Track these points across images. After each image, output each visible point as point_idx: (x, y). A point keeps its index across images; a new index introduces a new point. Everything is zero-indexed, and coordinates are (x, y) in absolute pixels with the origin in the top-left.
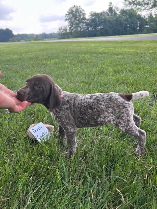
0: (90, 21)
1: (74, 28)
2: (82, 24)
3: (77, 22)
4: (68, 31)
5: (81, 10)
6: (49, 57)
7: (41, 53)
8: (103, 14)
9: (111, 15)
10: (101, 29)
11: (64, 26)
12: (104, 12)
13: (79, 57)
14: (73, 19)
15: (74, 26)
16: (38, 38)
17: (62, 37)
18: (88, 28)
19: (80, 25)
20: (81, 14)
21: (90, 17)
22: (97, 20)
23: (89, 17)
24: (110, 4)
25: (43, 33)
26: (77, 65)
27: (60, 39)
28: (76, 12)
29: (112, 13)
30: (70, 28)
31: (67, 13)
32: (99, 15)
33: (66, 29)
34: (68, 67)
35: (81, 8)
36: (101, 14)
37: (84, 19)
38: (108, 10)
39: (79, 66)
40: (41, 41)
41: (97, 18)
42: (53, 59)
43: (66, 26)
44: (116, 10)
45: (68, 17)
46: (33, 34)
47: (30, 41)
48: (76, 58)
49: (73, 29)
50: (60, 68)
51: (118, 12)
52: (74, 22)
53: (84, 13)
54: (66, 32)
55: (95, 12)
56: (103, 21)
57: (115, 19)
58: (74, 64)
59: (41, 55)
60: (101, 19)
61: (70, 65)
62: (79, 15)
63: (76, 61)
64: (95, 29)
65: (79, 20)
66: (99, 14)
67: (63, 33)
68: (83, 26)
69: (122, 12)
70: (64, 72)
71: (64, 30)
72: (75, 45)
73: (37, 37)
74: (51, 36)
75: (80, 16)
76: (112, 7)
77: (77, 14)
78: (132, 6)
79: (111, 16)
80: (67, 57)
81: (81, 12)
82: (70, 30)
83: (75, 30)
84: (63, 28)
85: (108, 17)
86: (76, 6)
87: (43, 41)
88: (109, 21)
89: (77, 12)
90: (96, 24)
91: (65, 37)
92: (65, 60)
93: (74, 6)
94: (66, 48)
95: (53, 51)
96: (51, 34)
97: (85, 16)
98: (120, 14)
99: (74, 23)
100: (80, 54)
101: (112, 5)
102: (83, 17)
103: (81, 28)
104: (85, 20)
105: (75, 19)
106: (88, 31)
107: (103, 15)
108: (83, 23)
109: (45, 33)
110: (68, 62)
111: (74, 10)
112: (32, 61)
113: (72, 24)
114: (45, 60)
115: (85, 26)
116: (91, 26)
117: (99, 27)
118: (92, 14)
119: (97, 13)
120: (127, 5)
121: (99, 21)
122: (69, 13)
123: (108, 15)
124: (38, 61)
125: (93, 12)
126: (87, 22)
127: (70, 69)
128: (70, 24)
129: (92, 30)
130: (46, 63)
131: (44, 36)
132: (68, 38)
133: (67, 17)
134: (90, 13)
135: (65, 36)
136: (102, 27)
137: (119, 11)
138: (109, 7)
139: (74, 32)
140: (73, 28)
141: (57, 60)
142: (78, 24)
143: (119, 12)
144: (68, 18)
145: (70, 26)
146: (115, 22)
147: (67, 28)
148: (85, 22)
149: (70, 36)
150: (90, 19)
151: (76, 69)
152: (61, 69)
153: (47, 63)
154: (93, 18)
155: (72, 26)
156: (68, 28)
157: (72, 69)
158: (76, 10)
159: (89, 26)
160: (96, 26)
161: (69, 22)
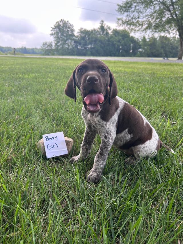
0: (79, 38)
1: (61, 44)
2: (70, 41)
3: (64, 38)
4: (53, 47)
5: (69, 25)
6: (27, 71)
7: (18, 67)
8: (94, 32)
9: (102, 34)
10: (91, 48)
11: (49, 42)
12: (95, 30)
13: (66, 72)
14: (60, 34)
15: (61, 42)
16: (16, 53)
17: (46, 53)
18: (76, 46)
19: (67, 42)
20: (69, 30)
21: (80, 33)
22: (87, 38)
23: (78, 34)
24: (102, 22)
25: (23, 47)
26: (63, 81)
27: (43, 55)
28: (63, 27)
29: (103, 32)
30: (56, 44)
31: (53, 27)
32: (89, 33)
33: (50, 45)
34: (51, 82)
35: (69, 24)
36: (92, 31)
37: (73, 35)
38: (99, 28)
39: (65, 81)
40: (20, 56)
41: (87, 36)
42: (33, 73)
43: (52, 42)
44: (108, 29)
45: (54, 31)
46: (10, 48)
47: (6, 54)
48: (62, 74)
49: (59, 46)
50: (40, 82)
51: (110, 32)
52: (61, 37)
53: (73, 29)
54: (50, 48)
55: (85, 29)
56: (94, 39)
57: (107, 38)
58: (59, 80)
59: (17, 69)
60: (92, 38)
61: (54, 80)
62: (66, 31)
63: (62, 77)
64: (85, 48)
65: (66, 37)
66: (89, 31)
67: (47, 49)
68: (71, 43)
69: (114, 32)
70: (46, 87)
71: (48, 46)
72: (61, 61)
73: (15, 51)
74: (33, 51)
75: (68, 31)
76: (103, 25)
77: (65, 29)
78: (125, 26)
79: (102, 36)
80: (50, 72)
81: (69, 28)
82: (56, 47)
83: (61, 47)
84: (47, 43)
85: (99, 36)
86: (64, 20)
87: (22, 56)
88: (100, 41)
89: (65, 28)
90: (86, 42)
91: (50, 54)
92: (48, 74)
93: (62, 20)
94: (49, 64)
95: (34, 66)
96: (33, 49)
97: (73, 33)
98: (112, 35)
99: (61, 39)
100: (68, 70)
101: (104, 24)
102: (71, 33)
103: (69, 45)
104: (74, 37)
105: (62, 34)
106: (76, 49)
107: (94, 34)
108: (72, 40)
109: (25, 48)
110: (52, 77)
111: (61, 24)
112: (4, 75)
113: (58, 39)
114: (22, 74)
115: (74, 44)
116: (80, 44)
117: (90, 46)
118: (82, 30)
119: (87, 31)
120: (120, 25)
121: (89, 39)
122: (56, 27)
123: (100, 34)
124: (12, 75)
125: (83, 28)
126: (76, 39)
127: (54, 84)
128: (56, 40)
129: (81, 49)
130: (22, 77)
131: (24, 51)
132: (53, 54)
133: (52, 31)
134: (79, 30)
135: (50, 52)
136: (92, 46)
137: (112, 30)
138: (100, 25)
139: (60, 49)
140: (59, 44)
141: (37, 75)
142: (66, 41)
143: (112, 32)
144: (53, 33)
145: (55, 42)
146: (107, 42)
147: (52, 44)
148: (73, 39)
149: (55, 53)
150: (79, 36)
151: (62, 84)
152: (42, 83)
153: (24, 77)
154: (83, 35)
155: (58, 42)
156: (54, 44)
157: (57, 84)
158: (63, 25)
159: (78, 44)
160: (85, 44)
161: (55, 37)
